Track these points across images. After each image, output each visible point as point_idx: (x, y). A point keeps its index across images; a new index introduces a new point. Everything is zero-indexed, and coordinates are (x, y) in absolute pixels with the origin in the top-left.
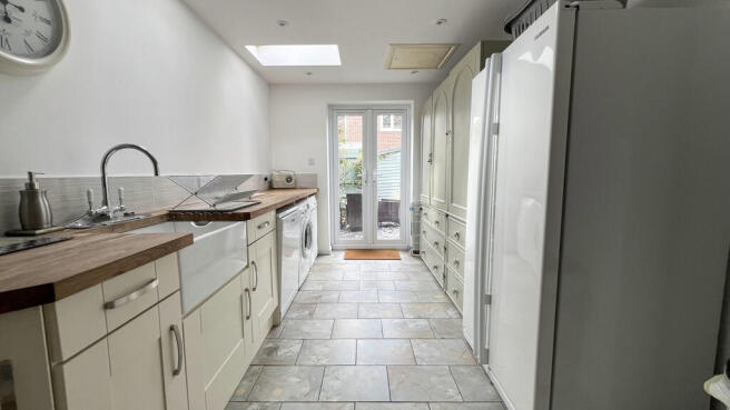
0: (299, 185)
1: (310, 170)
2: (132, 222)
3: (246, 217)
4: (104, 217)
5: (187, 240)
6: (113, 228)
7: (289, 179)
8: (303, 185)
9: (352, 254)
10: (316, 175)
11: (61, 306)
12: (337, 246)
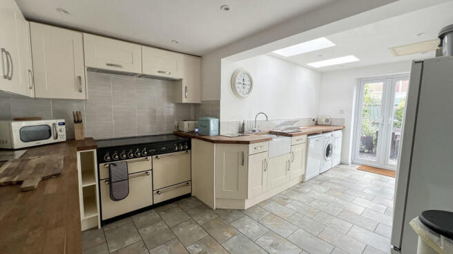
0: (333, 124)
1: (340, 116)
2: (260, 133)
3: (291, 136)
4: (254, 131)
5: (271, 139)
6: (257, 134)
7: (327, 120)
8: (335, 124)
9: (364, 168)
10: (344, 119)
11: (250, 145)
12: (355, 161)
